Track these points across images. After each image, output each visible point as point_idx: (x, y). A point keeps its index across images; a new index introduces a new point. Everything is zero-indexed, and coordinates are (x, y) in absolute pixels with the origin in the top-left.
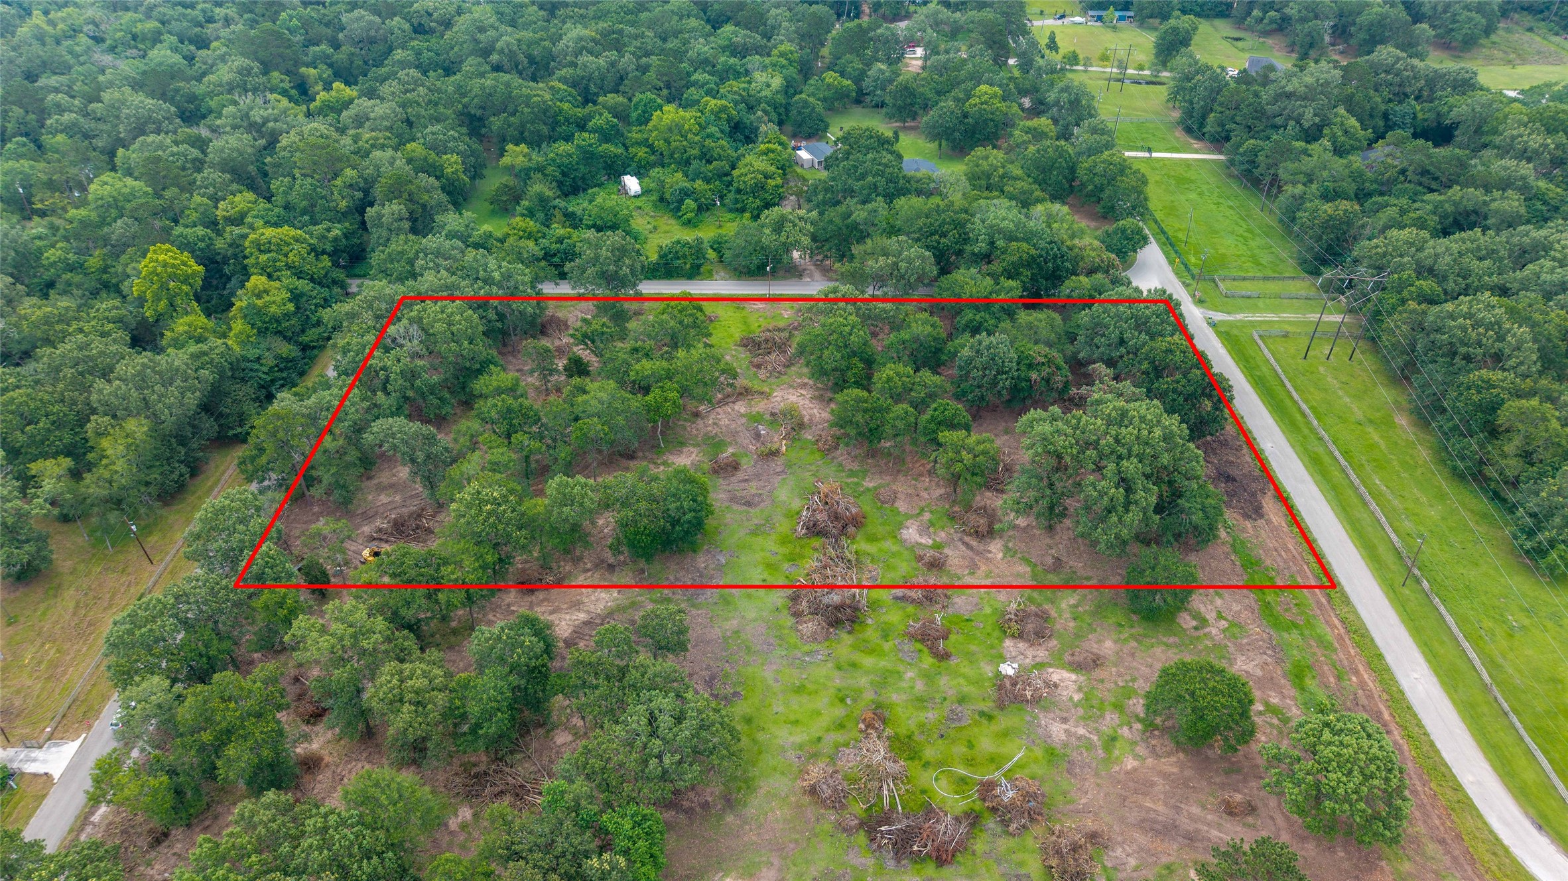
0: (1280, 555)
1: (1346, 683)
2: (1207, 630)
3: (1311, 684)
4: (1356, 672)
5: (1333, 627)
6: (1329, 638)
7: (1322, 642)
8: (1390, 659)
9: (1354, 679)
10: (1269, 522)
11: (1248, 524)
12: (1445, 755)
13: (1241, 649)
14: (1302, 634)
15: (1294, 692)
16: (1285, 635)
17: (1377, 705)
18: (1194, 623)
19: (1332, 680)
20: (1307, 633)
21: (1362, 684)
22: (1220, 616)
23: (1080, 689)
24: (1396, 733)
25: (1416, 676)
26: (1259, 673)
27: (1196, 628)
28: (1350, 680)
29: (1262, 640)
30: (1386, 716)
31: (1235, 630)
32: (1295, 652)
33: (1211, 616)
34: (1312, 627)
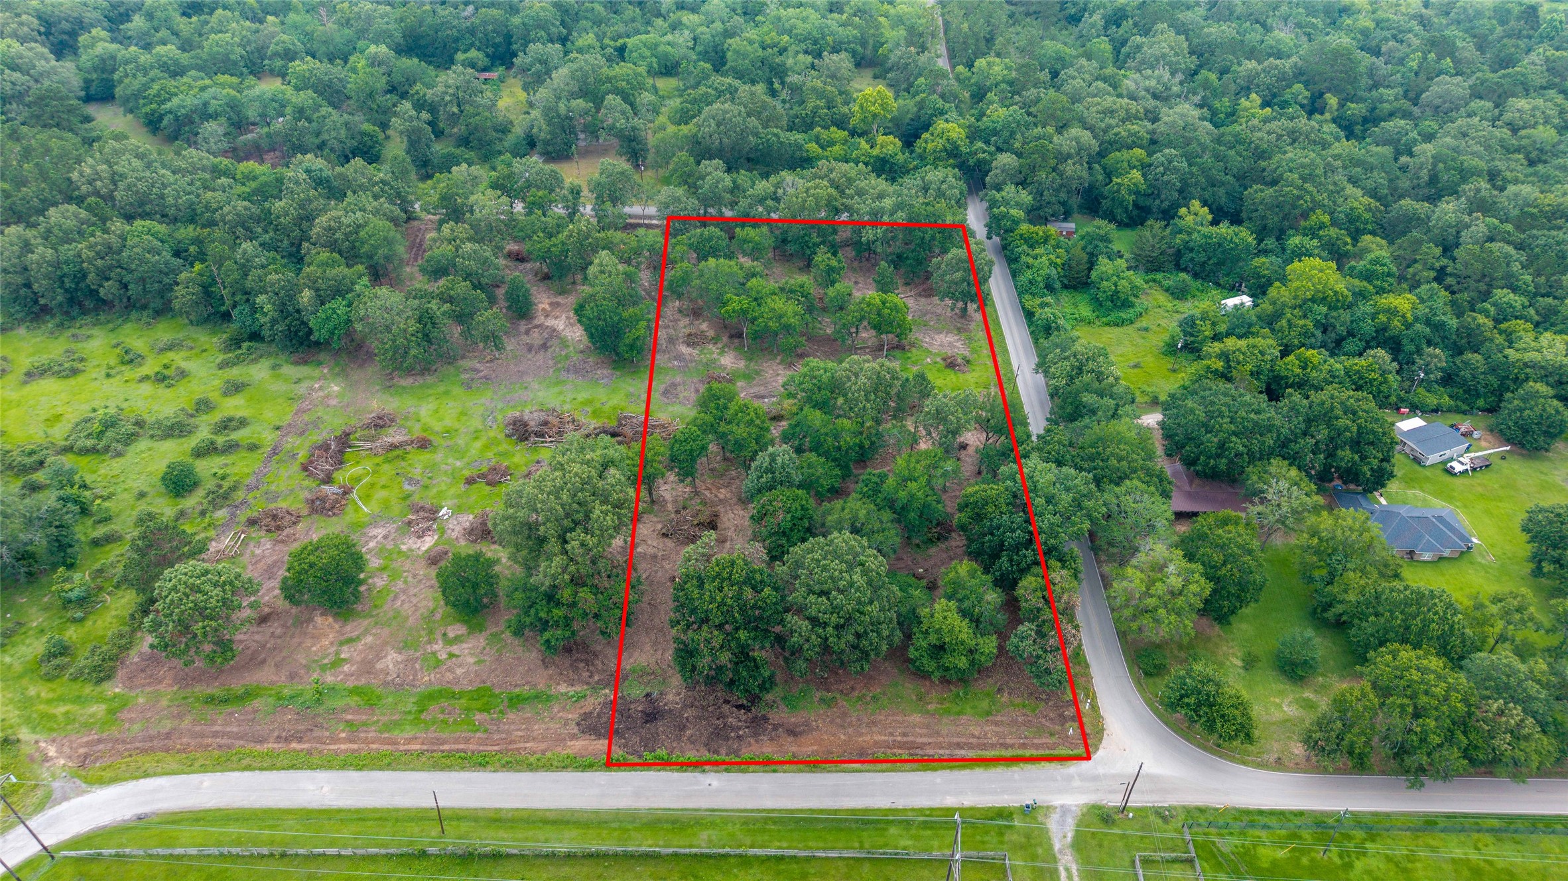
0: (519, 730)
1: (341, 726)
2: (440, 642)
3: (353, 701)
4: (350, 740)
5: (409, 741)
6: (396, 733)
7: (396, 724)
8: (354, 775)
9: (343, 735)
10: (573, 737)
11: (574, 716)
12: (236, 774)
13: (410, 661)
14: (410, 712)
15: (350, 684)
16: (413, 700)
17: (309, 741)
18: (451, 635)
19: (349, 717)
20: (410, 717)
21: (335, 740)
22: (451, 655)
23: (410, 550)
24: (276, 746)
25: (325, 789)
26: (379, 666)
27: (445, 634)
28: (343, 731)
29: (414, 680)
30: (294, 745)
31: (432, 663)
32: (390, 699)
33: (455, 649)
34: (416, 721)
